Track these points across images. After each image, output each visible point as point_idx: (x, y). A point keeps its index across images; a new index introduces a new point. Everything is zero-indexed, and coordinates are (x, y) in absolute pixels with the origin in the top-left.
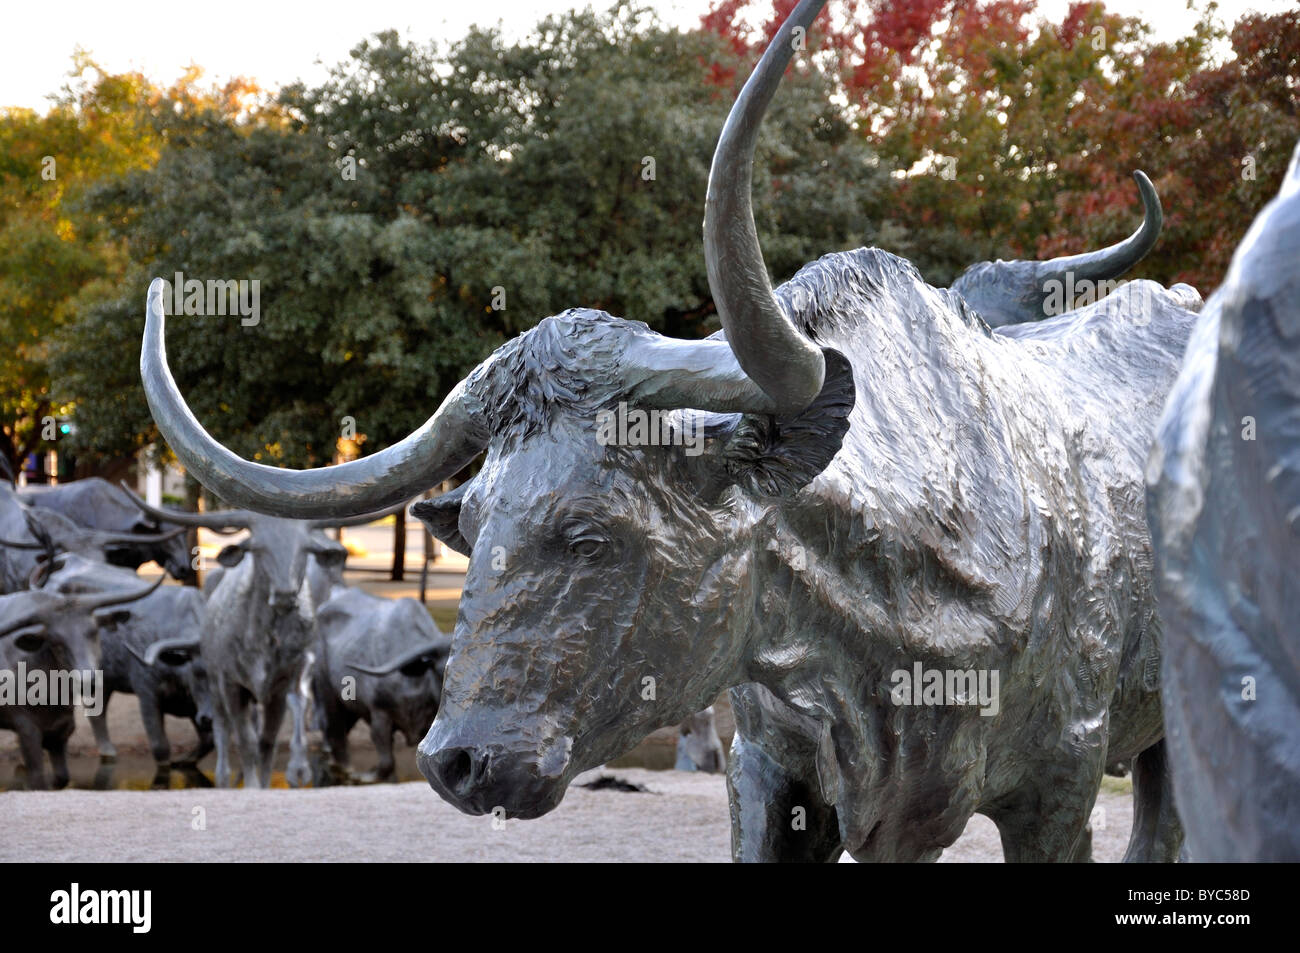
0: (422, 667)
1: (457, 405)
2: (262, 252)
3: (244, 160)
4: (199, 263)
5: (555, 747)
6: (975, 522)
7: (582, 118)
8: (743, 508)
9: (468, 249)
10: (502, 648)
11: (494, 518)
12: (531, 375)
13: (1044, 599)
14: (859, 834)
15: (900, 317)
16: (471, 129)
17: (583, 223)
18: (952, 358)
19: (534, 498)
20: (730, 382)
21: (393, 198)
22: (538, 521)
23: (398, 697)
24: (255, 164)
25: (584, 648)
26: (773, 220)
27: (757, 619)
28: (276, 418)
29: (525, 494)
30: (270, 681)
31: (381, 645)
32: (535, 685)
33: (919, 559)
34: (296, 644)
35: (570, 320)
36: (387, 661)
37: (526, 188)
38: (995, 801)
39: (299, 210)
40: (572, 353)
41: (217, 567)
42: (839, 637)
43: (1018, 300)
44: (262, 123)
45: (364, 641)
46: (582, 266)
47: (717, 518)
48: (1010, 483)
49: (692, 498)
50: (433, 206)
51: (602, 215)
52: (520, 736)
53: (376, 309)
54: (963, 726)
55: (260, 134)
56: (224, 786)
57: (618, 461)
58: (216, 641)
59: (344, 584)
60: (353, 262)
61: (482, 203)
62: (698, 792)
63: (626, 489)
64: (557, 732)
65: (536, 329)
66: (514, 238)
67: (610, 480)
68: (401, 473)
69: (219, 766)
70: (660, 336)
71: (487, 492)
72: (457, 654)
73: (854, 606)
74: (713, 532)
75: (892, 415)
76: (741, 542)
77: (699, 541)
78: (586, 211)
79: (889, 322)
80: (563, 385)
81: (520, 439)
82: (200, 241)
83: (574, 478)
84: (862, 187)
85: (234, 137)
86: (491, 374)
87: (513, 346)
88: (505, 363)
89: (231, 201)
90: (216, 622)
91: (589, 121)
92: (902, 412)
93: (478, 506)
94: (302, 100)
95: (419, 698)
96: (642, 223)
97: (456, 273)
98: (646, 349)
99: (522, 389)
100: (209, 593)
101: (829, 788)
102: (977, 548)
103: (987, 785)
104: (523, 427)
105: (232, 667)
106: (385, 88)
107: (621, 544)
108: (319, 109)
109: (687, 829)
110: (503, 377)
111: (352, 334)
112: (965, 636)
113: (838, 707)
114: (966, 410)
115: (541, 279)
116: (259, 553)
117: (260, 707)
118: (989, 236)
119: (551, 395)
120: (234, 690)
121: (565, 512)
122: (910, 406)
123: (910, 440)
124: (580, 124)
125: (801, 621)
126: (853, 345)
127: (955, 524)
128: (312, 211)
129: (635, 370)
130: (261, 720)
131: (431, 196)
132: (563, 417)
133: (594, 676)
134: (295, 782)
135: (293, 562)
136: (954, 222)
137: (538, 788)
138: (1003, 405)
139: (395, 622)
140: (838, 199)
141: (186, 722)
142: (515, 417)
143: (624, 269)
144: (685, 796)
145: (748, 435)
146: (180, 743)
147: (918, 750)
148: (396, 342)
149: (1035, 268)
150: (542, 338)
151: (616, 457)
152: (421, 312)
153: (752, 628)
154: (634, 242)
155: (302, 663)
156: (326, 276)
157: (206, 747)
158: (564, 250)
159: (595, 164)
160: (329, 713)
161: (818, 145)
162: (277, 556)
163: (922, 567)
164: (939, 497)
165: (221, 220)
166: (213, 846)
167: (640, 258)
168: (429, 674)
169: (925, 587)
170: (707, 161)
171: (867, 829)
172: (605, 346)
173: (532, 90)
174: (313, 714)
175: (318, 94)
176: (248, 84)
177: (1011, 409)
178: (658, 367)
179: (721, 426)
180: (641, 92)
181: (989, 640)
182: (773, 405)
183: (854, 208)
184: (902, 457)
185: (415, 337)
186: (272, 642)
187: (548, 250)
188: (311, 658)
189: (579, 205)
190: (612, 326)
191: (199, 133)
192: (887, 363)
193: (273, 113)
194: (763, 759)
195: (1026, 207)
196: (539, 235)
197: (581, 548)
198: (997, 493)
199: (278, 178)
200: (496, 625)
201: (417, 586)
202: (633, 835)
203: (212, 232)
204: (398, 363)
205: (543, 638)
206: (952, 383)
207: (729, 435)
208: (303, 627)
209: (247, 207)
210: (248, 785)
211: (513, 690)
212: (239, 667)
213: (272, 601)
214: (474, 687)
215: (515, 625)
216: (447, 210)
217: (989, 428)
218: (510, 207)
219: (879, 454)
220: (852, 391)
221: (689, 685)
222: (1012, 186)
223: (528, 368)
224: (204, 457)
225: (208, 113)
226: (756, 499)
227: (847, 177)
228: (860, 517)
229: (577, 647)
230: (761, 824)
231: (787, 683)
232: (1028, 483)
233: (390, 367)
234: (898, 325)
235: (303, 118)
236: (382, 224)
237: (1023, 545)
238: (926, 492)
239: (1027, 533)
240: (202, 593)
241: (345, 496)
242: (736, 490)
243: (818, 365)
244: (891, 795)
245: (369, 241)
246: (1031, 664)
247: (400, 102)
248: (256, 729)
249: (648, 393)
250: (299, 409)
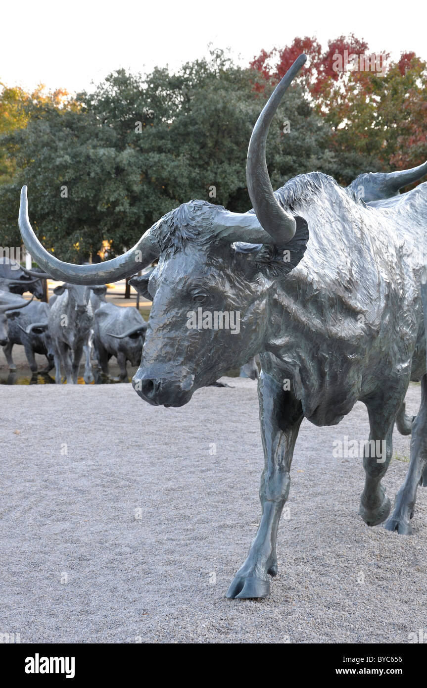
0: (137, 335)
1: (146, 239)
2: (70, 164)
3: (62, 125)
4: (45, 168)
5: (187, 379)
6: (358, 285)
7: (202, 106)
8: (263, 282)
9: (155, 162)
10: (166, 339)
11: (162, 287)
12: (177, 228)
13: (386, 316)
14: (311, 410)
15: (328, 200)
16: (155, 111)
17: (202, 151)
18: (349, 217)
19: (178, 278)
20: (257, 231)
21: (123, 140)
22: (180, 288)
23: (128, 347)
24: (67, 127)
25: (199, 339)
26: (281, 149)
27: (269, 326)
28: (77, 233)
29: (174, 277)
30: (76, 341)
31: (121, 326)
32: (179, 354)
33: (335, 301)
34: (86, 326)
35: (192, 205)
36: (123, 333)
37: (178, 136)
38: (365, 396)
39: (85, 145)
40: (193, 219)
41: (54, 295)
42: (302, 333)
43: (378, 189)
44: (69, 109)
45: (114, 325)
46: (202, 169)
47: (253, 286)
48: (372, 268)
49: (242, 278)
50: (140, 145)
51: (210, 147)
52: (173, 374)
53: (118, 188)
54: (353, 368)
55: (69, 113)
56: (59, 383)
57: (212, 263)
58: (54, 324)
59: (105, 301)
60: (108, 168)
61: (161, 143)
62: (248, 387)
63: (216, 275)
64: (188, 373)
65: (178, 208)
66: (174, 157)
67: (209, 271)
68: (124, 267)
69: (56, 374)
70: (229, 212)
71: (160, 275)
72: (147, 342)
73: (308, 320)
74: (251, 292)
75: (325, 241)
76: (263, 295)
77: (246, 296)
78: (203, 146)
79: (324, 203)
80: (190, 232)
81: (172, 254)
82: (45, 159)
83: (194, 270)
84: (317, 135)
85: (58, 115)
86: (160, 227)
87: (169, 215)
88: (166, 222)
89: (57, 142)
90: (54, 317)
91: (205, 108)
92: (329, 240)
93: (156, 281)
94: (86, 99)
95: (137, 347)
96: (226, 150)
97: (150, 172)
98: (223, 217)
99: (173, 234)
100: (51, 305)
101: (298, 393)
102: (359, 296)
103: (362, 390)
104: (173, 249)
105: (61, 335)
106: (120, 94)
107: (213, 297)
108: (93, 103)
109: (244, 402)
110: (165, 228)
111: (108, 199)
112: (353, 331)
113: (302, 361)
114: (355, 239)
115: (185, 174)
116: (70, 289)
117: (72, 351)
118: (370, 155)
119: (185, 236)
120: (62, 344)
121: (191, 284)
122: (332, 238)
123: (332, 252)
124: (201, 109)
125: (287, 327)
126: (309, 213)
127: (350, 286)
128: (90, 146)
129: (219, 226)
130: (73, 356)
131: (140, 140)
132: (190, 245)
133: (203, 350)
134: (87, 382)
135: (84, 293)
136: (355, 149)
137: (180, 395)
138: (370, 236)
139: (126, 317)
140: (307, 140)
141: (43, 356)
142: (170, 245)
143: (219, 170)
144: (243, 388)
145: (265, 252)
146: (41, 364)
147: (334, 377)
148: (126, 202)
149: (385, 176)
150: (181, 212)
151: (211, 261)
152: (136, 188)
153: (267, 330)
154: (223, 159)
155: (89, 334)
156: (97, 174)
157: (51, 367)
158: (194, 163)
159: (207, 126)
160: (100, 353)
161: (299, 117)
162: (78, 291)
163: (336, 304)
164: (344, 275)
165: (53, 150)
166: (54, 409)
167: (226, 166)
168: (140, 338)
169: (338, 312)
170: (253, 124)
171: (313, 409)
172: (206, 215)
173: (181, 94)
174: (94, 353)
175: (92, 96)
176: (64, 91)
177: (374, 238)
178: (228, 225)
179: (254, 248)
180: (226, 95)
181: (363, 333)
182: (275, 241)
183: (314, 144)
184: (329, 259)
185: (134, 199)
186: (77, 325)
187: (188, 162)
188: (92, 332)
189: (201, 143)
190: (210, 208)
191: (44, 113)
192: (323, 220)
193: (74, 105)
194: (272, 381)
195: (385, 143)
196: (184, 156)
197: (197, 299)
198: (367, 273)
199: (76, 133)
200: (163, 330)
201: (136, 300)
202: (222, 405)
203: (50, 155)
204: (128, 210)
205: (182, 335)
206: (350, 228)
207: (257, 252)
208: (89, 319)
209: (64, 145)
210: (69, 382)
211: (170, 356)
212: (64, 335)
213: (76, 309)
214: (154, 355)
215: (171, 330)
216: (146, 146)
217: (365, 246)
218: (172, 144)
219: (319, 258)
220: (308, 234)
221: (241, 353)
222: (379, 134)
223: (175, 225)
224: (45, 260)
225: (47, 105)
226: (269, 278)
227: (311, 130)
228: (311, 284)
229: (196, 339)
230: (271, 407)
231: (281, 352)
232: (380, 268)
233: (124, 212)
234: (327, 204)
235: (86, 107)
236: (119, 152)
237: (378, 294)
238: (338, 273)
239: (379, 289)
240: (48, 305)
241: (101, 276)
242: (261, 275)
243: (294, 224)
244: (323, 395)
245: (114, 159)
246: (380, 342)
247: (126, 100)
248: (71, 360)
249: (224, 235)
250: (86, 229)
